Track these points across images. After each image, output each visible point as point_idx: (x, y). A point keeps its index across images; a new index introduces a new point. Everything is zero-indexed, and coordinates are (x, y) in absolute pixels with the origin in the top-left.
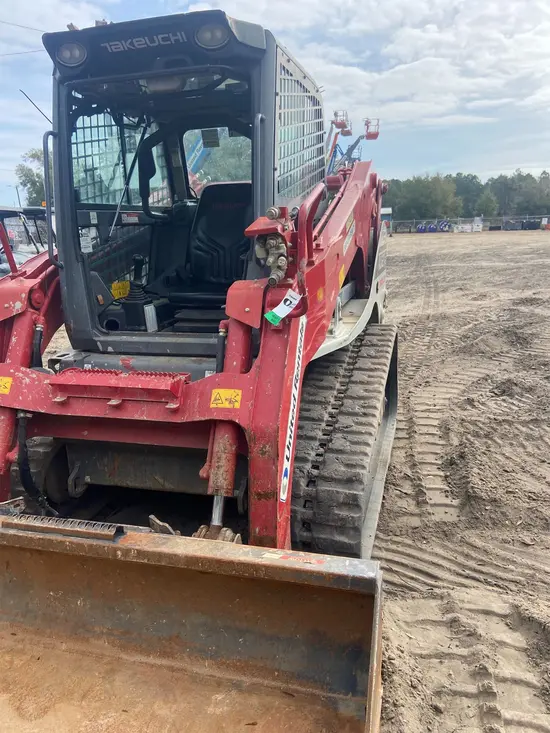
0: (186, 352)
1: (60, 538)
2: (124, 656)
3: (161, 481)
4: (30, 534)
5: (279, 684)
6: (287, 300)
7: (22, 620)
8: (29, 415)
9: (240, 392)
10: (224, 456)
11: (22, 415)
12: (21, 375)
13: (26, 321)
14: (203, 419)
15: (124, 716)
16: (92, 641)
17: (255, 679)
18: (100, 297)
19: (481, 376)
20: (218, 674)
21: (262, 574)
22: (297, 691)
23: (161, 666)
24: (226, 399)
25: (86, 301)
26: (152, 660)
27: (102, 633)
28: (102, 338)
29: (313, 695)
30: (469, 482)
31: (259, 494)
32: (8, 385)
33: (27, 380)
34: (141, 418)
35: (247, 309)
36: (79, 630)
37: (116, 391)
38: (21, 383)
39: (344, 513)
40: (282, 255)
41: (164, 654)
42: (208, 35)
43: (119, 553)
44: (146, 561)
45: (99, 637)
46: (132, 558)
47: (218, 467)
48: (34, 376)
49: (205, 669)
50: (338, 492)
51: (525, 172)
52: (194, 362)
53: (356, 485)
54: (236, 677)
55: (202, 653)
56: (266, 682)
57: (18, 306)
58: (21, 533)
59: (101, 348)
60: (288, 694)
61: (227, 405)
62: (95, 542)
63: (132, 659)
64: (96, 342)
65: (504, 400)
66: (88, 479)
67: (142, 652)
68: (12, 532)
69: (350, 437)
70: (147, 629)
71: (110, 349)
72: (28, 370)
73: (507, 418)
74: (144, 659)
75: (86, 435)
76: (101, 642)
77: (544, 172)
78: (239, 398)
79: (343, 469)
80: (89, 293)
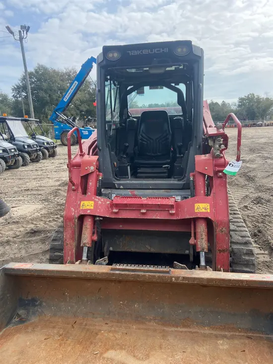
0: (159, 188)
1: (143, 273)
2: (165, 328)
3: (149, 248)
4: (127, 273)
5: (243, 334)
6: (230, 164)
7: (108, 316)
8: (101, 219)
9: (209, 205)
10: (204, 233)
11: (98, 219)
12: (97, 200)
13: (94, 175)
14: (191, 217)
15: (185, 354)
16: (147, 323)
17: (231, 333)
18: (115, 163)
19: (244, 195)
20: (214, 332)
21: (244, 284)
22: (253, 336)
23: (186, 332)
24: (202, 208)
25: (110, 165)
26: (179, 329)
27: (151, 319)
28: (118, 182)
29: (260, 337)
30: (270, 243)
31: (219, 250)
32: (93, 205)
33: (100, 202)
34: (157, 218)
35: (206, 168)
36: (139, 319)
37: (142, 206)
38: (98, 204)
39: (247, 258)
40: (221, 144)
41: (184, 326)
42: (179, 50)
43: (173, 279)
44: (187, 282)
45: (150, 320)
46: (180, 281)
47: (202, 239)
48: (102, 200)
49: (207, 331)
50: (242, 249)
51: (215, 101)
52: (166, 192)
53: (249, 245)
54: (223, 333)
55: (203, 325)
56: (237, 334)
57: (92, 168)
58: (123, 273)
59: (117, 187)
60: (249, 337)
61: (204, 210)
62: (161, 275)
63: (170, 330)
64: (114, 184)
65: (259, 206)
66: (111, 249)
67: (173, 326)
68: (117, 272)
69: (235, 224)
70: (173, 316)
71: (121, 187)
72: (100, 197)
73: (267, 214)
74: (176, 329)
75: (121, 227)
76: (151, 323)
77: (223, 101)
78: (209, 207)
79: (240, 238)
80: (111, 162)
